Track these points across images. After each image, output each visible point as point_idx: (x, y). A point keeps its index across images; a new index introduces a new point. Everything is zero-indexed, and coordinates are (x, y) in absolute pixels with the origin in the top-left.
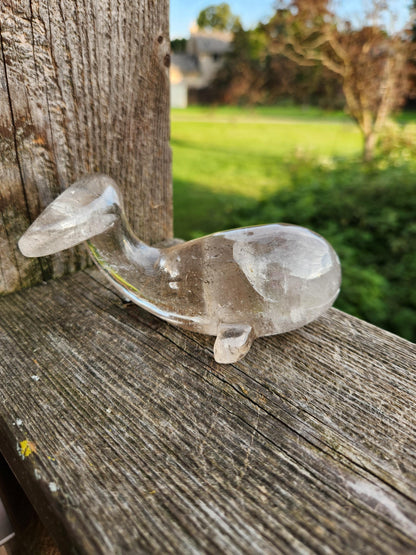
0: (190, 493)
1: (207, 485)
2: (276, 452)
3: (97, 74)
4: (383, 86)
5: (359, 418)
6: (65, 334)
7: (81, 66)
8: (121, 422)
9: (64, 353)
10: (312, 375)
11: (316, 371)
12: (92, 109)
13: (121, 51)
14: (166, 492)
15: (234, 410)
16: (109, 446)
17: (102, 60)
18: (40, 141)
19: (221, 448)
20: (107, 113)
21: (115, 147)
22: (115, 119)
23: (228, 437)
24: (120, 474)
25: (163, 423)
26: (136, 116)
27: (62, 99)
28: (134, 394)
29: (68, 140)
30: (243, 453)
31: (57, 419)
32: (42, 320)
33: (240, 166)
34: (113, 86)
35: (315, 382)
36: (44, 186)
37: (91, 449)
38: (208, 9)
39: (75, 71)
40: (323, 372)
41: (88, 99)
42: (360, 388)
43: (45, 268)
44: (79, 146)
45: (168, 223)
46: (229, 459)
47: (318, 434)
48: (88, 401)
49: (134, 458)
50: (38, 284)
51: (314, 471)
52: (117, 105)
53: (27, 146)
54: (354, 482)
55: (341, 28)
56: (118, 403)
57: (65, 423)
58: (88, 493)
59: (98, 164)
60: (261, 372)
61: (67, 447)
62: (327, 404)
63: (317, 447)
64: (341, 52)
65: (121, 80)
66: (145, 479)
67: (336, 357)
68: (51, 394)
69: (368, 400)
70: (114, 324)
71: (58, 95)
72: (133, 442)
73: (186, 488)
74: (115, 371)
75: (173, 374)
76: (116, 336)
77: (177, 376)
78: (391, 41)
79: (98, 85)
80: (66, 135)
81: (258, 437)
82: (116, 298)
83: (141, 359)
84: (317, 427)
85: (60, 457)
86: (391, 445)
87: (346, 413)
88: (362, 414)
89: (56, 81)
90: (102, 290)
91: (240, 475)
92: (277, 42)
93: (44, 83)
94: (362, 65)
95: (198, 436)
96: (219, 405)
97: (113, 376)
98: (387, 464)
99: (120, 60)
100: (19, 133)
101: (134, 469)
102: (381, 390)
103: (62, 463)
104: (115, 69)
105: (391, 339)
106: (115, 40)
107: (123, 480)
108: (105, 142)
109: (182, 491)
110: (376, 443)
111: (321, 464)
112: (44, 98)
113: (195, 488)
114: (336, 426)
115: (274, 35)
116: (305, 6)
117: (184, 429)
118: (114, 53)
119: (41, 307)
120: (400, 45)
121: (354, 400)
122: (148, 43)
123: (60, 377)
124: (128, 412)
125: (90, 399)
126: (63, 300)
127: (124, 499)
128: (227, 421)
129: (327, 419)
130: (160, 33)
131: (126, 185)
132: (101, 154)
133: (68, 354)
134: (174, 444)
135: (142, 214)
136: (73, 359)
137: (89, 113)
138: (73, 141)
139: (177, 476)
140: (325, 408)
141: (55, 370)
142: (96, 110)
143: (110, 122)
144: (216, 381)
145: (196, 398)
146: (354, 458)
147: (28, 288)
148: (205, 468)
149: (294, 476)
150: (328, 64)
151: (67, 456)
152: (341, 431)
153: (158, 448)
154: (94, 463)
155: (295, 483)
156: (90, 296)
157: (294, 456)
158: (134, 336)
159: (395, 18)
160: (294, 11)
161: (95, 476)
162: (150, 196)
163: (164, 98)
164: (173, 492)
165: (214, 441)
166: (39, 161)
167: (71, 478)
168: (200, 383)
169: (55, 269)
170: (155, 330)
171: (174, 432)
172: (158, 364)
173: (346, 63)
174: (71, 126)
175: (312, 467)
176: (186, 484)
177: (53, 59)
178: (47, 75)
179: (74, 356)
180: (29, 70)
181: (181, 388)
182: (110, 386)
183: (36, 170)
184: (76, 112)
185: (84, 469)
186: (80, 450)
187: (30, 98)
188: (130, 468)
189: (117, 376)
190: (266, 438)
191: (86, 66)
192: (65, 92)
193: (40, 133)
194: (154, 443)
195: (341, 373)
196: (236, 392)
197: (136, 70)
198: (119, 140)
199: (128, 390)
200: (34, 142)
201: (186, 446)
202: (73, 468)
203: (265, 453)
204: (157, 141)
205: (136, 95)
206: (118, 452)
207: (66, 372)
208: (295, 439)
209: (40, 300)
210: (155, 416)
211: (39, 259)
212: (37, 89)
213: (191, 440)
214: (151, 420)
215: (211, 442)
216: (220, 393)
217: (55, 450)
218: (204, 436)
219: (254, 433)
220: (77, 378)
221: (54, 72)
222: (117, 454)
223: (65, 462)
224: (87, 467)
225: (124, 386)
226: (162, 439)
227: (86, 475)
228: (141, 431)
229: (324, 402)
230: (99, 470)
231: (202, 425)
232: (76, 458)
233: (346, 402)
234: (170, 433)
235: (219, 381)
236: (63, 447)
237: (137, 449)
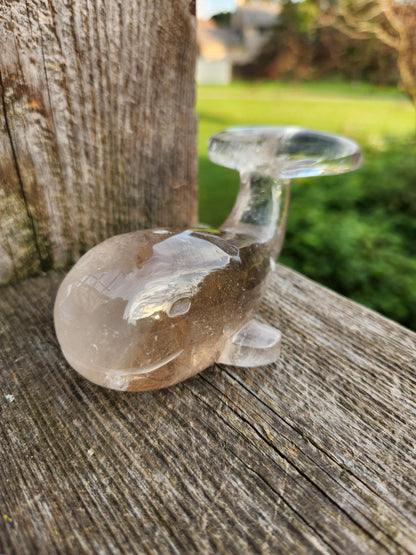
2: (308, 536)
3: (104, 21)
7: (85, 12)
8: (104, 471)
9: (50, 366)
10: (362, 417)
11: (367, 412)
12: (99, 66)
15: (254, 464)
16: (83, 506)
17: (112, 4)
18: (35, 105)
19: (231, 523)
20: (118, 71)
21: (128, 115)
22: (127, 80)
23: (241, 505)
24: (91, 552)
25: (158, 477)
26: (154, 75)
27: (61, 53)
28: (126, 431)
29: (69, 105)
30: (262, 534)
31: (25, 459)
32: (32, 320)
34: (126, 38)
35: (365, 429)
36: (40, 160)
37: (59, 509)
39: (78, 18)
40: (377, 414)
41: (94, 51)
43: (44, 257)
44: (83, 113)
45: (191, 206)
46: (241, 541)
47: (368, 510)
48: (67, 436)
49: (113, 528)
50: (36, 275)
52: (130, 61)
53: (19, 110)
56: (103, 442)
57: (34, 467)
59: (106, 134)
60: (293, 409)
61: (30, 503)
62: (382, 463)
63: (366, 532)
65: (135, 30)
67: (395, 392)
68: (24, 422)
71: (56, 48)
72: (115, 502)
75: (178, 404)
77: (184, 407)
79: (106, 36)
80: (68, 99)
81: (283, 509)
84: (367, 500)
85: (19, 516)
87: (408, 480)
89: (54, 30)
92: (327, 13)
93: (39, 33)
95: (202, 501)
96: (234, 455)
97: (103, 402)
99: (135, 6)
100: (8, 94)
101: (111, 546)
103: (20, 525)
104: (128, 16)
108: (116, 108)
112: (39, 50)
114: (393, 499)
115: (324, 6)
117: (184, 488)
119: (34, 305)
123: (39, 399)
124: (114, 456)
125: (70, 433)
128: (243, 480)
129: (381, 486)
131: (141, 160)
132: (110, 122)
133: (54, 367)
134: (169, 511)
135: (160, 195)
136: (59, 376)
137: (96, 72)
138: (76, 106)
140: (379, 470)
141: (34, 388)
142: (103, 68)
143: (121, 82)
144: (234, 419)
145: (205, 443)
147: (24, 279)
151: (28, 517)
152: (401, 508)
153: (146, 515)
154: (60, 531)
157: (333, 544)
161: (57, 551)
162: (170, 174)
163: (189, 55)
165: (223, 510)
166: (34, 129)
167: (26, 551)
168: (211, 420)
169: (56, 258)
171: (171, 492)
173: (402, 37)
174: (73, 87)
177: (49, 2)
178: (42, 23)
179: (60, 371)
180: (19, 16)
181: (185, 425)
182: (98, 416)
183: (30, 140)
184: (79, 69)
185: (46, 539)
186: (46, 509)
187: (21, 51)
188: (105, 543)
189: (108, 403)
190: (296, 512)
191: (91, 12)
192: (65, 44)
193: (34, 96)
194: (141, 507)
195: (402, 416)
196: (258, 437)
197: (155, 18)
198: (132, 106)
199: (119, 423)
200: (27, 106)
201: (184, 515)
202: (33, 536)
203: (292, 536)
204: (179, 107)
205: (154, 50)
206: (94, 517)
207: (47, 393)
208: (336, 516)
209: (35, 295)
210: (148, 465)
211: (37, 246)
212: (29, 41)
213: (192, 506)
214: (142, 470)
215: (219, 512)
216: (237, 438)
217: (14, 505)
218: (211, 500)
219: (279, 502)
220: (58, 402)
221: (51, 19)
222: (91, 519)
223: (25, 525)
224: (50, 536)
225: (114, 418)
226: (154, 502)
227: (47, 548)
228: (127, 486)
229: (377, 460)
230: (65, 542)
231: (210, 484)
232: (39, 520)
233: (408, 461)
234: (166, 492)
235: (237, 418)
236: (25, 502)
237: (119, 513)
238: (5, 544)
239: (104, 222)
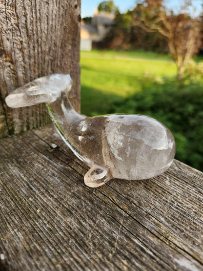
0: (82, 264)
1: (92, 259)
2: (133, 239)
3: (40, 23)
4: (188, 43)
5: (180, 220)
6: (18, 165)
7: (32, 19)
8: (45, 218)
9: (16, 176)
10: (154, 193)
11: (156, 191)
12: (38, 42)
13: (54, 12)
14: (68, 263)
15: (110, 213)
16: (37, 233)
17: (44, 15)
18: (8, 59)
19: (102, 236)
20: (46, 45)
21: (50, 64)
22: (50, 49)
23: (105, 229)
24: (42, 251)
25: (69, 220)
26: (62, 47)
27: (21, 36)
28: (53, 202)
29: (24, 59)
30: (114, 239)
31: (9, 215)
32: (6, 157)
33: (117, 80)
34: (50, 30)
35: (156, 197)
36: (10, 84)
37: (26, 234)
38: (103, 3)
39: (28, 21)
40: (160, 191)
41: (35, 36)
42: (181, 201)
43: (10, 128)
44: (30, 63)
45: (78, 106)
46: (106, 242)
47: (157, 228)
48: (27, 205)
49: (51, 240)
50: (6, 137)
51: (155, 251)
52: (51, 41)
53: (1, 61)
54: (178, 259)
55: (168, 14)
56: (44, 206)
57: (13, 218)
58: (22, 262)
59: (40, 73)
60: (125, 190)
61: (13, 232)
62: (162, 210)
63: (157, 237)
64: (168, 26)
65: (54, 27)
66: (56, 254)
67: (167, 183)
68: (7, 200)
69: (185, 208)
70: (45, 160)
71: (19, 34)
72: (51, 230)
73: (80, 260)
74: (43, 187)
75: (76, 190)
76: (46, 167)
77: (78, 191)
78: (193, 21)
79: (41, 29)
80: (23, 56)
81: (123, 229)
82: (47, 145)
83: (59, 181)
84: (157, 224)
85: (8, 238)
86: (199, 236)
87: (173, 216)
88: (182, 217)
89: (18, 26)
90: (40, 141)
91: (112, 253)
92: (136, 19)
93: (11, 27)
94: (178, 33)
95: (89, 228)
96: (101, 209)
97: (42, 190)
98: (197, 248)
99: (54, 17)
101: (50, 247)
102: (192, 203)
103: (9, 242)
104: (51, 21)
105: (197, 173)
106: (51, 5)
107: (43, 254)
108: (45, 61)
109: (78, 262)
110: (190, 235)
111: (159, 247)
112: (11, 35)
113: (85, 260)
114: (167, 224)
115: (135, 16)
116: (151, 3)
117: (80, 223)
118: (51, 13)
119: (6, 150)
120: (197, 24)
121: (177, 208)
122: (70, 8)
123: (12, 190)
124: (49, 212)
125: (28, 203)
126: (18, 146)
127: (43, 266)
128: (105, 219)
129: (162, 219)
130: (76, 3)
132: (42, 67)
133: (18, 176)
134: (74, 232)
136: (21, 180)
137: (36, 45)
138: (27, 60)
139: (75, 252)
140: (161, 213)
141: (10, 185)
142: (39, 43)
143: (47, 50)
144: (100, 195)
145: (88, 205)
146: (178, 244)
148: (91, 248)
149: (144, 254)
150: (162, 31)
151: (12, 238)
152: (170, 227)
153: (65, 234)
154: (27, 243)
155: (144, 259)
156: (34, 144)
157: (143, 242)
158: (56, 167)
159: (195, 10)
160: (145, 5)
161: (27, 251)
163: (77, 39)
164: (72, 262)
165: (97, 231)
166: (7, 70)
167: (13, 252)
168: (91, 196)
169: (15, 129)
170: (67, 164)
171: (75, 225)
172: (68, 184)
173: (170, 32)
174: (26, 51)
175: (154, 249)
176: (80, 258)
177: (16, 13)
178: (12, 22)
179: (21, 178)
180: (3, 19)
181: (80, 198)
182: (40, 196)
183: (5, 74)
184: (29, 43)
185: (21, 246)
186: (20, 235)
187: (3, 35)
188: (48, 247)
189: (44, 190)
190: (128, 230)
191: (34, 19)
192: (23, 32)
193: (8, 54)
194: (63, 232)
195: (170, 192)
196: (111, 202)
197: (62, 22)
198: (52, 60)
199: (50, 199)
200: (5, 59)
201: (81, 234)
202: (15, 245)
203: (127, 240)
204: (73, 62)
205: (62, 36)
206: (42, 236)
207: (16, 187)
208: (144, 231)
209: (6, 146)
210: (64, 215)
211: (7, 123)
212: (7, 30)
213: (84, 230)
214: (62, 217)
215: (96, 232)
216: (102, 202)
217: (5, 234)
218: (92, 228)
219: (121, 227)
220: (22, 191)
221: (17, 21)
222: (41, 237)
223: (11, 241)
224: (23, 245)
225: (48, 196)
226: (68, 229)
227: (22, 250)
228: (56, 224)
229: (160, 209)
230: (30, 247)
231: (91, 221)
232: (17, 239)
233: (173, 209)
234: (73, 225)
235: (102, 195)
236: (10, 232)
237: (53, 235)
238: (3, 249)
239: (38, 112)
